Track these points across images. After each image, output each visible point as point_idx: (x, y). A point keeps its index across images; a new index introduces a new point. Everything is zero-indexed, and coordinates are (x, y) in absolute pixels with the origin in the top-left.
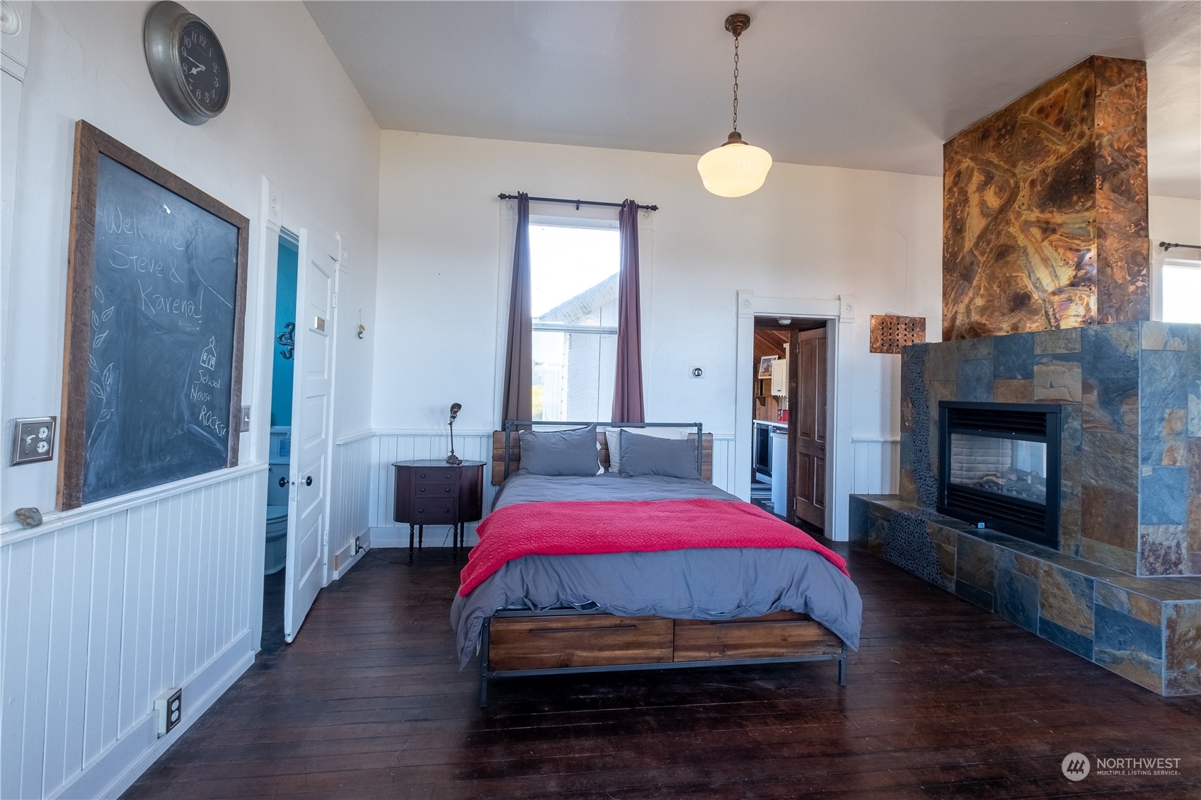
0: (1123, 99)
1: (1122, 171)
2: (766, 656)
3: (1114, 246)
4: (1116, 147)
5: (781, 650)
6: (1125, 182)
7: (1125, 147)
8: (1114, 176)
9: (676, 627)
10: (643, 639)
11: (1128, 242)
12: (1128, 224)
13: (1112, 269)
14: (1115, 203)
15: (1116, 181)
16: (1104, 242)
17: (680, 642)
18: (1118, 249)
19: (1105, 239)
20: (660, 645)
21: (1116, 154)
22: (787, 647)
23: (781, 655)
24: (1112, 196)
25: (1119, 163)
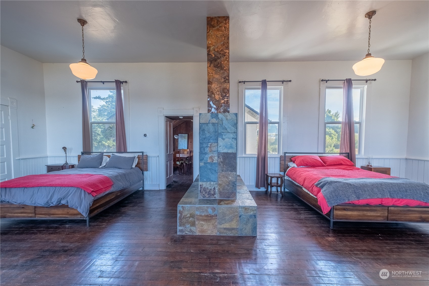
0: (219, 32)
1: (219, 59)
2: (62, 217)
3: (215, 87)
4: (216, 50)
5: (67, 216)
6: (219, 63)
7: (220, 50)
8: (215, 61)
9: (36, 208)
10: (26, 211)
11: (221, 85)
12: (221, 78)
13: (215, 95)
14: (215, 71)
15: (216, 63)
16: (211, 86)
17: (37, 212)
18: (217, 88)
19: (212, 85)
20: (31, 213)
21: (216, 53)
22: (69, 215)
23: (67, 217)
24: (214, 69)
25: (218, 56)
